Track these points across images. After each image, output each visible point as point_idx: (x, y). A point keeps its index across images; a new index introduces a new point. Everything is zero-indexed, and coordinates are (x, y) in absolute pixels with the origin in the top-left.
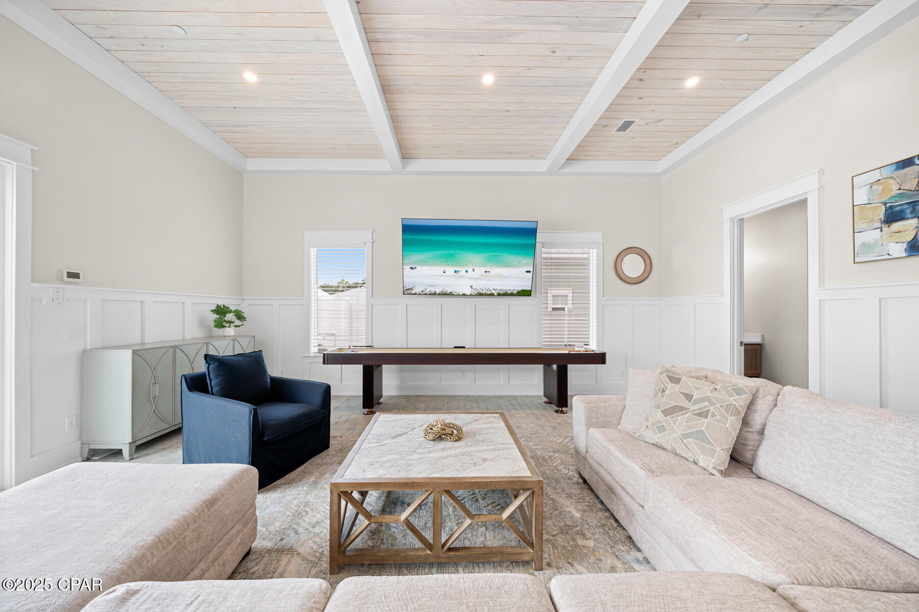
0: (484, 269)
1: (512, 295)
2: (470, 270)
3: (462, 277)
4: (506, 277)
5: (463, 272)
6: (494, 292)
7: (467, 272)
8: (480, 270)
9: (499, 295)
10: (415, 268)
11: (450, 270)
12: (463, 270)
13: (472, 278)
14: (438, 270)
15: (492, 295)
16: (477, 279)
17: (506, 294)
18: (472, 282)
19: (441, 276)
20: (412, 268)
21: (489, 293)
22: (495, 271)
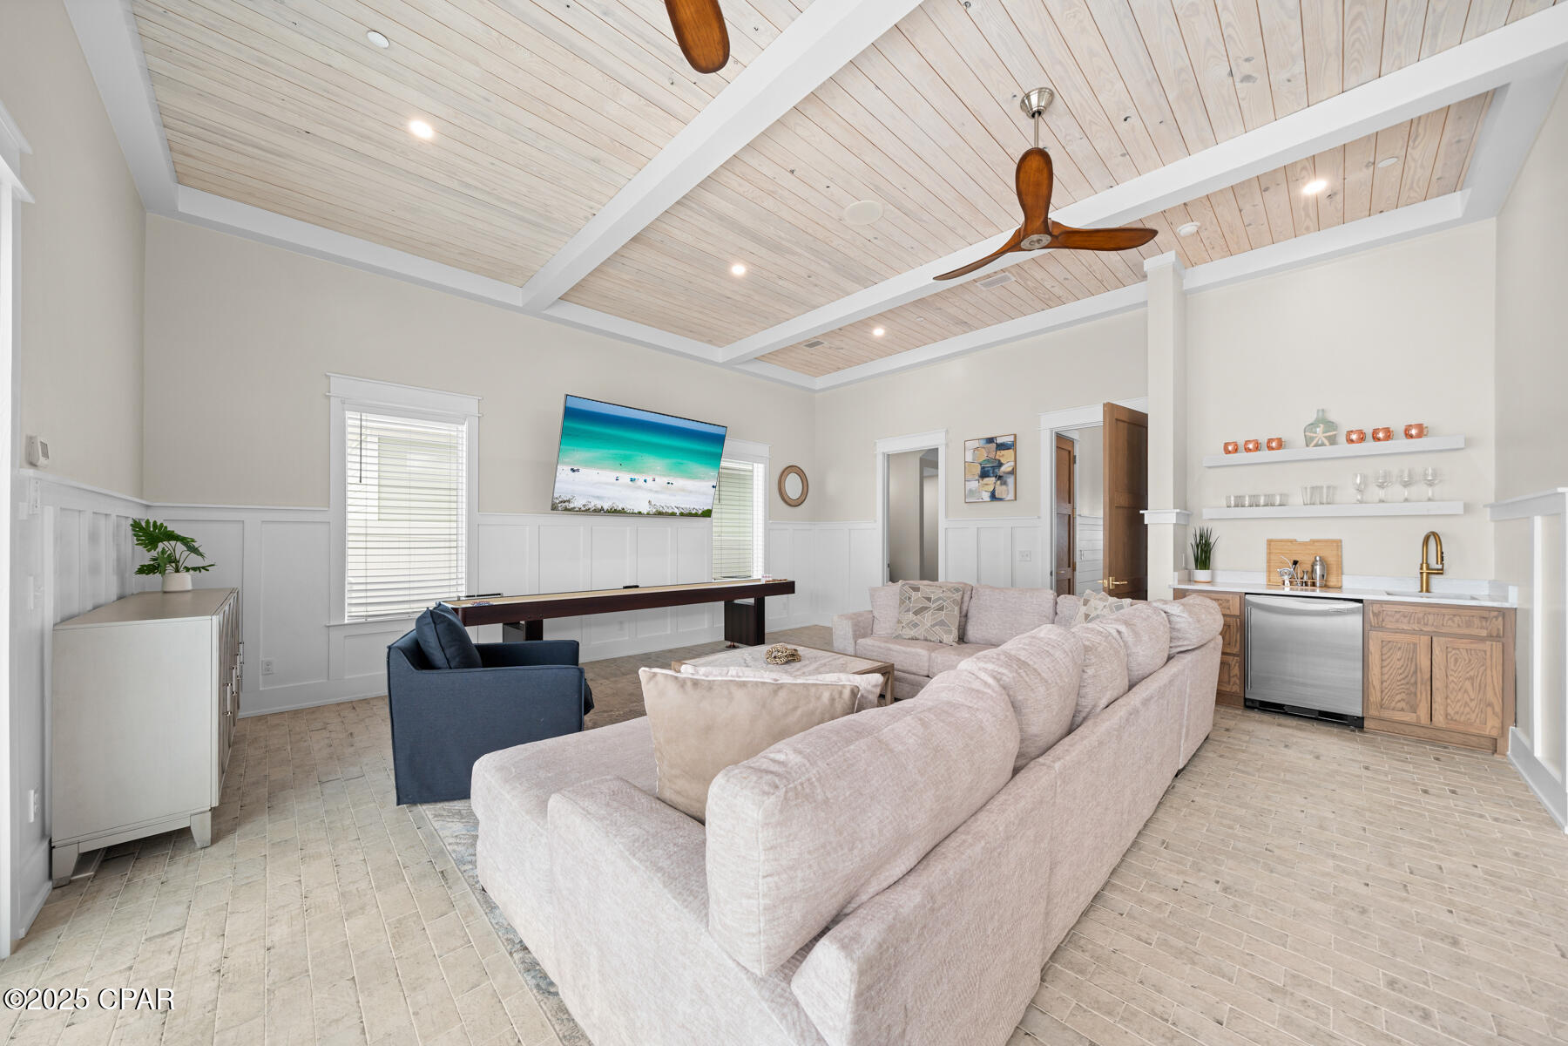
0: (666, 480)
1: (696, 515)
2: (650, 479)
3: (640, 487)
4: (691, 492)
5: (640, 482)
6: (676, 511)
7: (645, 481)
8: (662, 481)
9: (682, 514)
10: (578, 470)
11: (625, 477)
12: (640, 478)
13: (651, 490)
14: (608, 476)
15: (673, 514)
16: (656, 492)
17: (690, 515)
18: (652, 497)
19: (613, 484)
20: (573, 470)
21: (670, 511)
22: (680, 483)
